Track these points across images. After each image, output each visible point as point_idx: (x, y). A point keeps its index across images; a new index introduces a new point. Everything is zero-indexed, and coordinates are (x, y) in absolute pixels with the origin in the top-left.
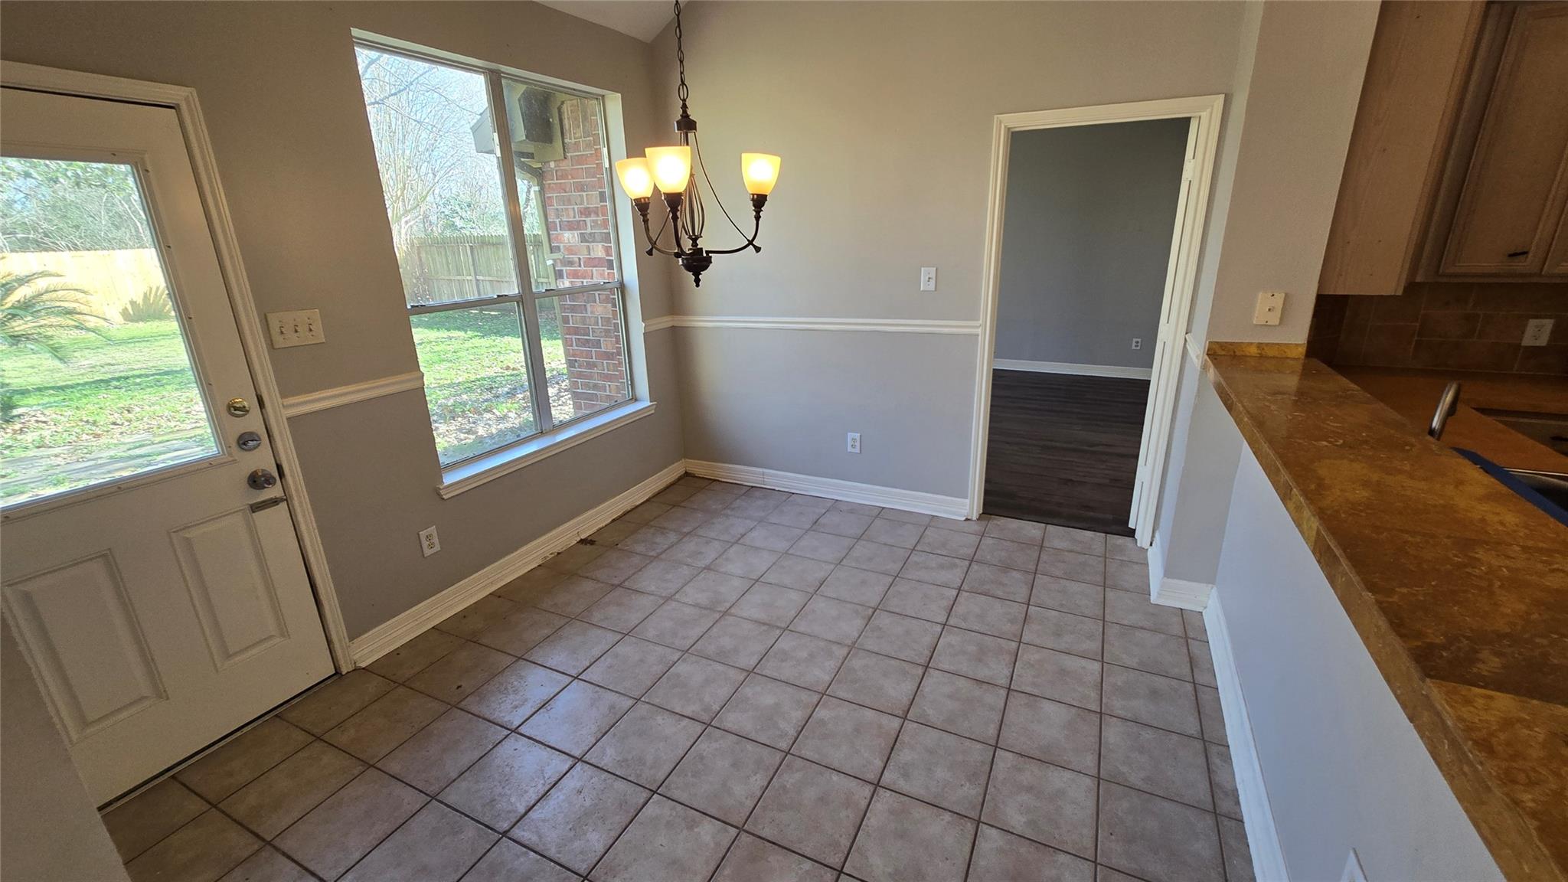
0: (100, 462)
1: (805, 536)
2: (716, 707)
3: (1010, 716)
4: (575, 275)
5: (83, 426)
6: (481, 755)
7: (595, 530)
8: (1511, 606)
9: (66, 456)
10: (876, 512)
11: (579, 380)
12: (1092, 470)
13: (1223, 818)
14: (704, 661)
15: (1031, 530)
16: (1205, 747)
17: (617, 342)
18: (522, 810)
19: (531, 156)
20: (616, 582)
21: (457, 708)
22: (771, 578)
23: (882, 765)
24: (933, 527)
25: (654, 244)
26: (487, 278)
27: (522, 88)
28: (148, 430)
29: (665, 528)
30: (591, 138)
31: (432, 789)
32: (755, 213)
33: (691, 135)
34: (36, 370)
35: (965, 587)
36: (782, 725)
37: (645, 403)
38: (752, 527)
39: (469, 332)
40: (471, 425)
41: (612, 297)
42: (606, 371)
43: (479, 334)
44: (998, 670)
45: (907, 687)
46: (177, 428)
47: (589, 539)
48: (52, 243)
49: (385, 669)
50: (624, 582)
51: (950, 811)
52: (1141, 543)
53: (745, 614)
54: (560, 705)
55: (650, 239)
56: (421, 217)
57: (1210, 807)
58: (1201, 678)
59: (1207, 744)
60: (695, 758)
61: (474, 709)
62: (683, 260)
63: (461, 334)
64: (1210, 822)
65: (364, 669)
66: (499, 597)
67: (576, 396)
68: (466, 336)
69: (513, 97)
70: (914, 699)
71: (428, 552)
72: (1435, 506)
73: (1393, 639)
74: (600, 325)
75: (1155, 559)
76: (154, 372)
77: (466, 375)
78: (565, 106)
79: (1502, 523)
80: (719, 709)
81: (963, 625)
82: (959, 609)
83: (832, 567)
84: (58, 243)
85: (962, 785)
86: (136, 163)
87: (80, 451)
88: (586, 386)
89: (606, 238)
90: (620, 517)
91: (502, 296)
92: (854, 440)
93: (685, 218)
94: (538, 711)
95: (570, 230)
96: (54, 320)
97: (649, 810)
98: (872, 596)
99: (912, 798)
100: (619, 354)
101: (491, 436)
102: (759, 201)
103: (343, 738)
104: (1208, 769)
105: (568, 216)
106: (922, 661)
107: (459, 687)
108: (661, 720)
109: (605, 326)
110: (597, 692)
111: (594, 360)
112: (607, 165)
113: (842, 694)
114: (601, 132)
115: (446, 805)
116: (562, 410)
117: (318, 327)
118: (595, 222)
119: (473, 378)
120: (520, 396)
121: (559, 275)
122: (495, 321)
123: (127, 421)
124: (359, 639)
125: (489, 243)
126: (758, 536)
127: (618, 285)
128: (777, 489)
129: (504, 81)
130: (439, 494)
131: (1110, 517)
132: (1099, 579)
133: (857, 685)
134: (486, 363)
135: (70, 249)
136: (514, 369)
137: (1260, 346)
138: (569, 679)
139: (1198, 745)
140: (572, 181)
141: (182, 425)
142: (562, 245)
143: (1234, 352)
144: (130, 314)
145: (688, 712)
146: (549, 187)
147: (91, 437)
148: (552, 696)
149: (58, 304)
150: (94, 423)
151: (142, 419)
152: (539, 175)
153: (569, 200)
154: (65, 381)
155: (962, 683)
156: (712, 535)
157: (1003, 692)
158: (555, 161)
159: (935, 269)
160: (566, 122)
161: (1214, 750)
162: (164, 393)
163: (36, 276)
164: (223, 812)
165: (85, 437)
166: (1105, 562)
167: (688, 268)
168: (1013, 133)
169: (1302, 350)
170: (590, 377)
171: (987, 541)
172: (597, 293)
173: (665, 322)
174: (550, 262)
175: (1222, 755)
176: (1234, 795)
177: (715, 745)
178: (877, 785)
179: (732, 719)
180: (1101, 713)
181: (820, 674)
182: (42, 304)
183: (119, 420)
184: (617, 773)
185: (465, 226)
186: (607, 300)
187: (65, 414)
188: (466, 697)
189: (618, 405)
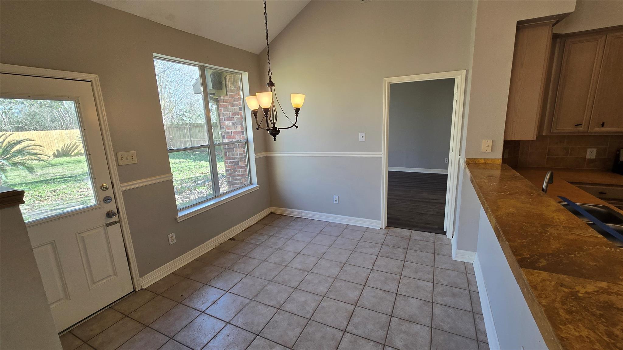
0: (43, 211)
1: (317, 236)
2: (282, 302)
3: (397, 304)
4: (230, 137)
5: (36, 198)
6: (190, 322)
7: (235, 234)
8: (555, 245)
9: (29, 209)
10: (345, 226)
11: (230, 177)
12: (430, 209)
13: (480, 342)
14: (278, 284)
15: (406, 232)
16: (473, 315)
17: (245, 162)
18: (206, 343)
19: (214, 94)
20: (243, 254)
21: (181, 304)
22: (304, 252)
23: (347, 324)
24: (367, 232)
25: (259, 126)
26: (195, 139)
27: (212, 71)
28: (62, 199)
29: (263, 234)
30: (237, 88)
31: (171, 335)
32: (296, 114)
33: (273, 88)
34: (19, 176)
35: (380, 255)
36: (308, 308)
37: (255, 185)
38: (296, 233)
39: (187, 160)
40: (188, 195)
41: (243, 145)
42: (241, 173)
43: (191, 160)
44: (393, 287)
45: (357, 293)
46: (73, 198)
47: (233, 238)
48: (28, 128)
49: (153, 290)
50: (246, 254)
51: (373, 341)
52: (449, 237)
53: (294, 266)
54: (221, 302)
55: (257, 124)
56: (170, 116)
57: (475, 338)
58: (472, 289)
59: (474, 313)
60: (274, 322)
61: (188, 304)
62: (269, 131)
63: (184, 160)
64: (475, 344)
65: (145, 289)
66: (198, 261)
67: (229, 183)
68: (186, 161)
69: (209, 74)
70: (359, 298)
71: (171, 243)
72: (536, 214)
73: (513, 256)
74: (239, 156)
75: (454, 242)
76: (65, 177)
77: (186, 176)
78: (227, 77)
79: (559, 219)
80: (283, 303)
81: (379, 269)
82: (377, 263)
83: (328, 248)
84: (30, 128)
85: (378, 331)
86: (76, 101)
87: (35, 207)
88: (233, 179)
89: (241, 124)
90: (245, 230)
91: (202, 145)
92: (336, 198)
93: (270, 116)
94: (212, 304)
95: (228, 121)
96: (29, 157)
97: (256, 342)
98: (344, 260)
99: (358, 336)
100: (246, 166)
101: (196, 199)
102: (297, 110)
103: (136, 316)
104: (475, 323)
105: (228, 115)
106: (363, 284)
107: (182, 296)
108: (261, 307)
109: (241, 156)
110: (235, 297)
111: (236, 169)
112: (242, 98)
113: (331, 296)
114: (240, 85)
115: (176, 341)
116: (224, 188)
117: (135, 157)
118: (237, 118)
119: (189, 177)
120: (207, 184)
121: (224, 137)
122: (197, 155)
123: (54, 195)
124: (144, 277)
125: (196, 125)
126: (299, 236)
127: (246, 141)
128: (307, 218)
129: (205, 69)
130: (176, 220)
131: (437, 227)
132: (432, 251)
133: (337, 293)
134: (194, 171)
135: (35, 130)
136: (204, 174)
137: (484, 159)
138: (224, 292)
139: (471, 314)
140: (229, 103)
141: (75, 197)
142: (225, 126)
143: (476, 162)
144: (56, 154)
145: (271, 304)
146: (221, 106)
147: (39, 202)
148: (218, 298)
149: (31, 151)
150: (41, 196)
151: (60, 195)
152: (217, 101)
153: (228, 110)
154: (30, 181)
155: (378, 291)
156: (281, 236)
157: (395, 295)
158: (223, 96)
159: (364, 133)
160: (227, 82)
161: (477, 316)
162: (68, 185)
163: (24, 141)
164: (89, 345)
165: (37, 202)
166: (435, 244)
167: (272, 134)
168: (391, 84)
169: (501, 161)
170: (235, 176)
171: (388, 237)
172: (238, 144)
173: (263, 154)
174: (220, 133)
175: (480, 318)
176: (485, 334)
177: (281, 317)
178: (345, 331)
179: (289, 307)
180: (433, 302)
181: (323, 289)
182: (25, 151)
183: (50, 195)
184: (243, 328)
185: (187, 119)
186: (241, 146)
187: (30, 193)
188: (184, 300)
189: (245, 186)
